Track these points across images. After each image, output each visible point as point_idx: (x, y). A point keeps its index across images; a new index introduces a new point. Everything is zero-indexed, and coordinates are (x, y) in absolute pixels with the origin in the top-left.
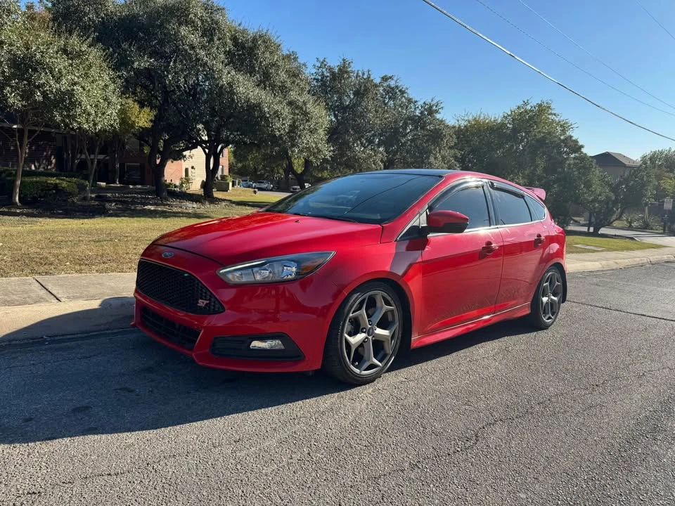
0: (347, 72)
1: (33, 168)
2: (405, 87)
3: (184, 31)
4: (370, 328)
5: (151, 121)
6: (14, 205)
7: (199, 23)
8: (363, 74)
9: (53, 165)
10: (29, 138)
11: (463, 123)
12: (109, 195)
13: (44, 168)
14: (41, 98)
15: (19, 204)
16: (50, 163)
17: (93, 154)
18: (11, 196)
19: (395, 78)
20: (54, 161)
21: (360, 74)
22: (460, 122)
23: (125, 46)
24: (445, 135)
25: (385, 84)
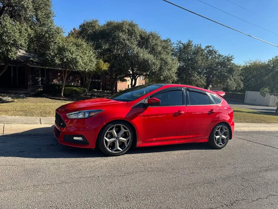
0: (190, 45)
1: (73, 84)
2: (216, 50)
3: (121, 34)
4: (117, 137)
5: (108, 67)
6: (61, 96)
7: (127, 31)
8: (198, 45)
9: (79, 83)
10: (67, 73)
11: (248, 65)
12: (96, 94)
13: (76, 84)
14: (66, 61)
15: (63, 96)
16: (78, 82)
17: (90, 79)
18: (61, 94)
19: (212, 47)
20: (80, 82)
21: (197, 46)
22: (247, 64)
23: (100, 41)
24: (235, 70)
25: (208, 49)
